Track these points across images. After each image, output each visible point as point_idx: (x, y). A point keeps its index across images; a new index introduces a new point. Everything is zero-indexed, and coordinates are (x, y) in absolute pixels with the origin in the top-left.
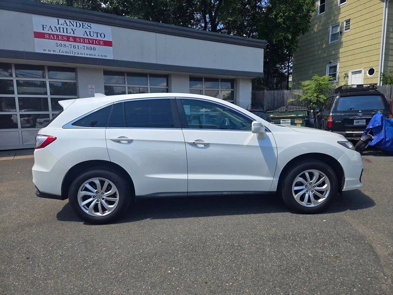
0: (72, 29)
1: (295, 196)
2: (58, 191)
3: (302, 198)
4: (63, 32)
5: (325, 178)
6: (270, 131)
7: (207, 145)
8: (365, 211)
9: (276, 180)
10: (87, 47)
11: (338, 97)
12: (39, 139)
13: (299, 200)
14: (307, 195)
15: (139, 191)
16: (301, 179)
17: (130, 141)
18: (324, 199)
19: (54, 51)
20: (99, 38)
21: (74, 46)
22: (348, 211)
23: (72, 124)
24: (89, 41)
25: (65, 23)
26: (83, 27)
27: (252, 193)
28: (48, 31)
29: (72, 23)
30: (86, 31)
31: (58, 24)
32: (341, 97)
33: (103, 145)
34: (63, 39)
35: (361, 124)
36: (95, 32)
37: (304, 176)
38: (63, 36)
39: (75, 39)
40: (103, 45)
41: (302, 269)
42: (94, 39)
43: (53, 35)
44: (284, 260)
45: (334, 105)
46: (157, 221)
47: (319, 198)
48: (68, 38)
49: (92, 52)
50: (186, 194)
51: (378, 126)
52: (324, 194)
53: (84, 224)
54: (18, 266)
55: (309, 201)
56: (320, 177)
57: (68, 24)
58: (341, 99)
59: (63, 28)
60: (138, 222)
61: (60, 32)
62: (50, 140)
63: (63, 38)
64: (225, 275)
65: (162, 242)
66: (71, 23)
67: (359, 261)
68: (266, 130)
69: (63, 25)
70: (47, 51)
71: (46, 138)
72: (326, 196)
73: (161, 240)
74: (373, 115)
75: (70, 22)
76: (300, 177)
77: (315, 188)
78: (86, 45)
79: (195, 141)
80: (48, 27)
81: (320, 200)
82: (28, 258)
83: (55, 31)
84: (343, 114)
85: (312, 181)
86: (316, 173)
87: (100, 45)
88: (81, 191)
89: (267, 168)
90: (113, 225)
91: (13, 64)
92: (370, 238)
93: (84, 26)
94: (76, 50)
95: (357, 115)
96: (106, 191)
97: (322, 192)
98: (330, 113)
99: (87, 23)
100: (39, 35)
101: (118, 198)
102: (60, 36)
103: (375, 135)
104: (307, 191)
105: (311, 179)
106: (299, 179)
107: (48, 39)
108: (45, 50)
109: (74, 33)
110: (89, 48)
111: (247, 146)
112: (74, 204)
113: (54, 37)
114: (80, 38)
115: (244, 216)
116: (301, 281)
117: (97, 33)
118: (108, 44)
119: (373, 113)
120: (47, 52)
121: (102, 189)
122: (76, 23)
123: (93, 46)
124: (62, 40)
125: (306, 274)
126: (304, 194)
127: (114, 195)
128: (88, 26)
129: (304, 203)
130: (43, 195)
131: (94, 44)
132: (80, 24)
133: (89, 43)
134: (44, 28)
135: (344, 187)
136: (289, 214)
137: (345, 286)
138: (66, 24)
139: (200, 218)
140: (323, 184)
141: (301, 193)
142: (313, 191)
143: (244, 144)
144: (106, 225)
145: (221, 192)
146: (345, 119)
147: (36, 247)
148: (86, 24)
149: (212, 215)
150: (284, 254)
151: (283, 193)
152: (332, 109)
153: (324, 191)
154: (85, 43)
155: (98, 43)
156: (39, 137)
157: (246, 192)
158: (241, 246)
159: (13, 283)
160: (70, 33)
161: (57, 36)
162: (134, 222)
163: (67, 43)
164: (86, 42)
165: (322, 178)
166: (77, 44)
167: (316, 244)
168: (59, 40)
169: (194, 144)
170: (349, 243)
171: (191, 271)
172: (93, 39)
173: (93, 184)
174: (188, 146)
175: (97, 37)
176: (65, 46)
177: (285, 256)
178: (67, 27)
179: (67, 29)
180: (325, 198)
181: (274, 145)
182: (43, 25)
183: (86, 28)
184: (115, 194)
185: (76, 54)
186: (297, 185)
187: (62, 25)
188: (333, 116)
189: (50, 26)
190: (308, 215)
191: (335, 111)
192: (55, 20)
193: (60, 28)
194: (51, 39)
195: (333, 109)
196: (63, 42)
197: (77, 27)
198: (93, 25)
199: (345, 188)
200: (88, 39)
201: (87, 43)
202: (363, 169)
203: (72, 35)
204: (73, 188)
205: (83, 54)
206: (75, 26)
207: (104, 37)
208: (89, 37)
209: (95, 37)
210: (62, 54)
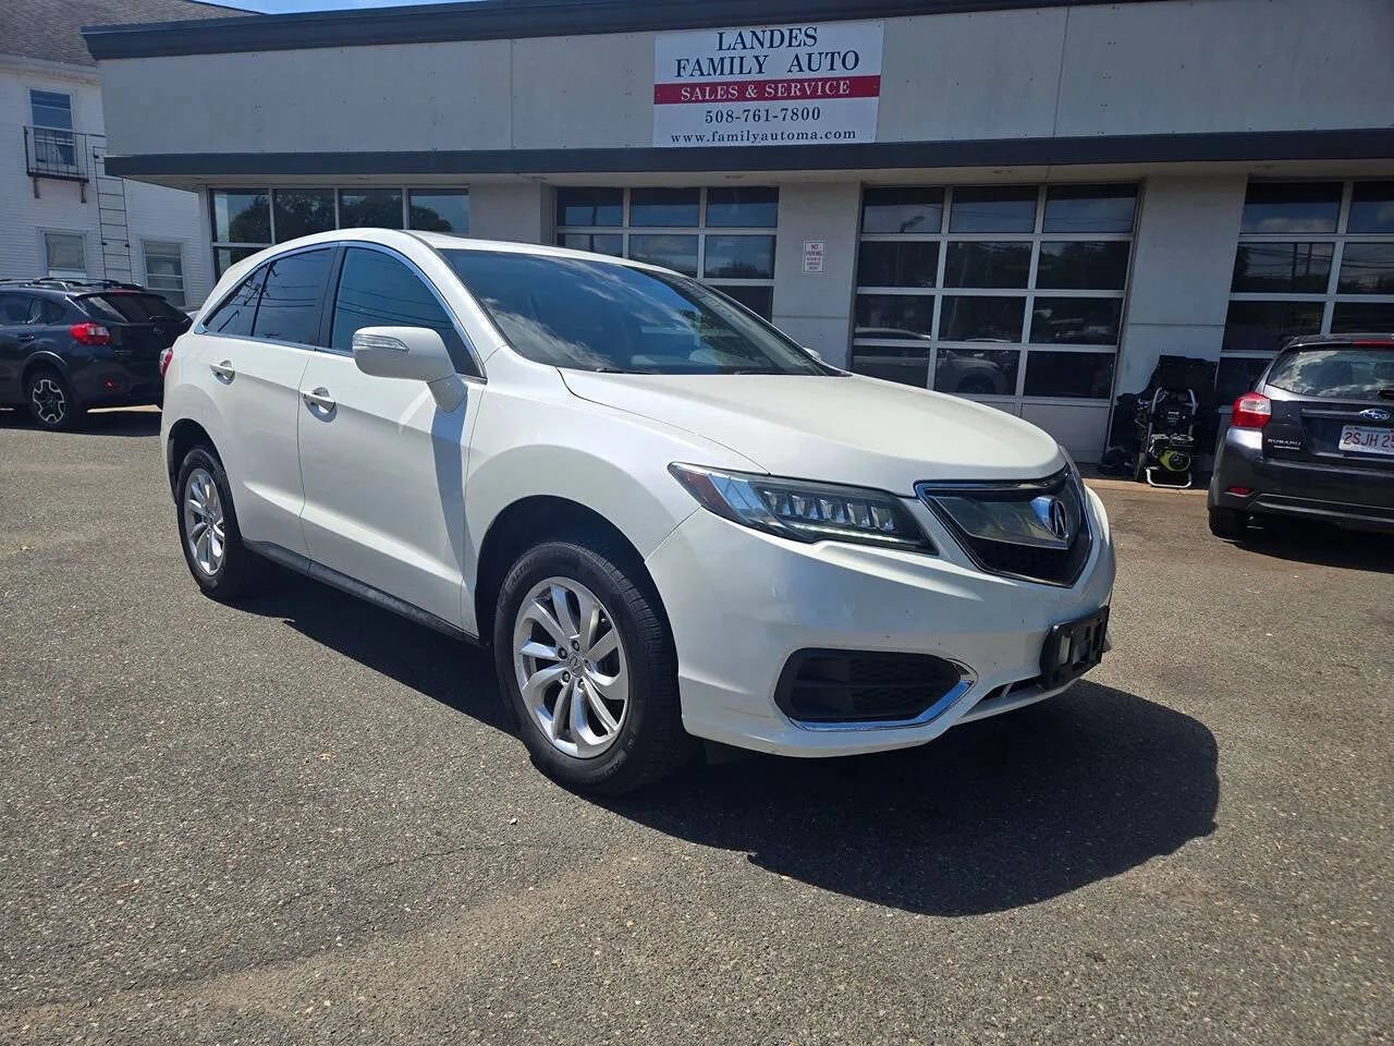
0: (757, 58)
1: (524, 685)
4: (731, 73)
7: (331, 411)
10: (795, 111)
19: (700, 138)
20: (840, 72)
21: (757, 112)
24: (803, 90)
25: (739, 40)
26: (790, 45)
28: (692, 75)
29: (761, 35)
30: (797, 57)
31: (721, 49)
34: (728, 96)
38: (728, 84)
39: (763, 90)
40: (846, 96)
42: (821, 80)
43: (702, 86)
48: (741, 91)
49: (808, 126)
57: (748, 44)
59: (732, 59)
61: (722, 73)
63: (727, 92)
66: (757, 37)
69: (734, 49)
70: (682, 139)
75: (754, 33)
78: (790, 104)
80: (693, 62)
83: (709, 74)
85: (579, 635)
87: (836, 95)
93: (796, 37)
94: (760, 127)
99: (802, 27)
100: (667, 95)
102: (719, 88)
104: (567, 677)
107: (690, 101)
108: (676, 139)
109: (760, 72)
110: (800, 113)
113: (703, 94)
114: (776, 82)
117: (833, 54)
118: (866, 87)
120: (682, 144)
122: (772, 32)
123: (811, 104)
124: (724, 101)
128: (807, 35)
129: (549, 727)
131: (818, 97)
132: (782, 33)
133: (804, 96)
134: (682, 70)
138: (743, 42)
148: (800, 30)
154: (789, 97)
155: (833, 89)
160: (750, 72)
161: (714, 87)
163: (737, 107)
164: (793, 94)
166: (764, 105)
168: (716, 100)
172: (817, 80)
175: (832, 68)
176: (731, 119)
178: (744, 53)
182: (679, 62)
183: (800, 45)
185: (759, 138)
187: (729, 48)
189: (698, 61)
192: (711, 36)
193: (722, 59)
194: (697, 101)
196: (725, 107)
198: (823, 30)
200: (802, 81)
201: (797, 98)
203: (755, 76)
205: (779, 137)
206: (767, 44)
207: (856, 65)
208: (807, 74)
209: (824, 73)
210: (722, 144)
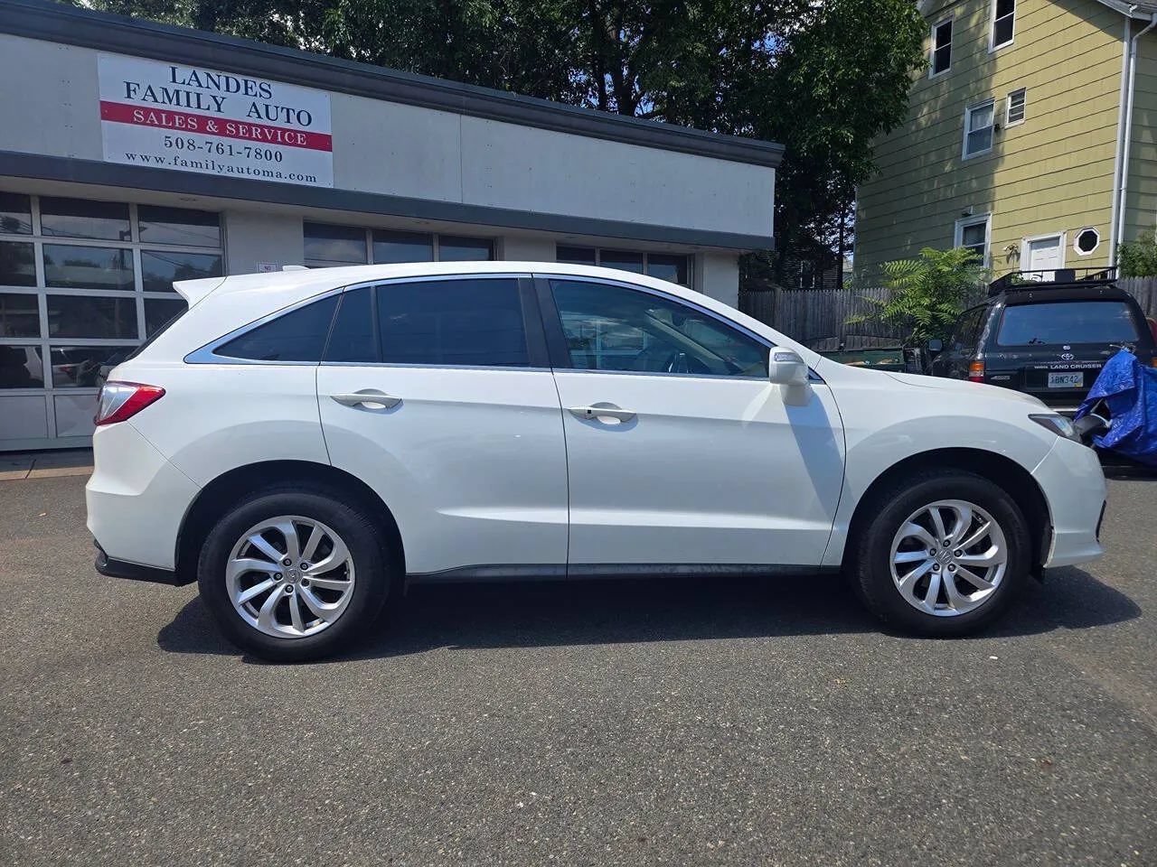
0: (214, 97)
1: (900, 583)
2: (166, 557)
3: (920, 589)
4: (188, 105)
5: (989, 525)
6: (821, 380)
7: (628, 420)
8: (1114, 630)
9: (841, 530)
10: (258, 151)
11: (999, 306)
12: (111, 396)
13: (912, 593)
14: (935, 579)
15: (418, 560)
16: (917, 530)
17: (393, 405)
18: (988, 591)
19: (159, 160)
20: (294, 125)
21: (220, 146)
22: (1061, 630)
23: (215, 352)
24: (263, 133)
25: (194, 78)
26: (247, 93)
27: (765, 569)
28: (144, 99)
29: (216, 79)
30: (254, 104)
31: (174, 81)
32: (1009, 304)
33: (308, 414)
34: (186, 126)
35: (1069, 384)
36: (282, 108)
37: (925, 521)
38: (187, 116)
39: (222, 127)
40: (304, 147)
41: (944, 801)
42: (280, 129)
43: (158, 112)
44: (883, 774)
45: (988, 329)
46: (470, 655)
47: (974, 589)
48: (201, 124)
49: (272, 165)
50: (561, 572)
51: (1125, 391)
52: (988, 576)
53: (244, 661)
54: (33, 786)
55: (943, 597)
56: (974, 526)
57: (204, 84)
58: (1010, 311)
59: (188, 93)
60: (415, 657)
61: (178, 104)
62: (145, 398)
63: (186, 122)
64: (701, 817)
65: (492, 716)
66: (213, 80)
67: (1122, 777)
68: (810, 378)
69: (189, 84)
70: (138, 158)
71: (134, 390)
72: (995, 582)
73: (487, 709)
74: (1106, 358)
75: (208, 75)
76: (915, 521)
77: (961, 557)
78: (253, 144)
79: (593, 406)
80: (144, 88)
81: (977, 596)
82: (67, 761)
83: (164, 102)
84: (1015, 357)
85: (951, 536)
86: (965, 510)
87: (295, 145)
88: (239, 556)
89: (815, 493)
90: (336, 664)
91: (34, 196)
92: (1144, 709)
93: (251, 88)
94: (224, 160)
95: (1060, 359)
96: (316, 559)
97: (980, 571)
98: (975, 353)
99: (258, 81)
100: (114, 112)
101: (351, 582)
102: (177, 117)
103: (1115, 417)
104: (936, 567)
105: (948, 530)
106: (912, 529)
107: (144, 124)
108: (131, 156)
109: (219, 110)
110: (263, 153)
111: (752, 424)
112: (215, 596)
113: (160, 119)
114: (237, 123)
115: (741, 641)
116: (946, 837)
118: (320, 142)
119: (1106, 353)
120: (138, 162)
121: (301, 551)
122: (227, 78)
123: (273, 148)
124: (183, 129)
125: (959, 814)
126: (928, 576)
127: (339, 572)
128: (261, 88)
129: (927, 605)
130: (117, 569)
131: (279, 143)
132: (237, 82)
133: (265, 140)
134: (132, 93)
135: (1051, 557)
136: (878, 639)
137: (1091, 853)
138: (198, 80)
139: (604, 646)
140: (985, 544)
141: (916, 573)
142: (954, 567)
143: (743, 419)
144: (313, 666)
145: (669, 567)
146: (1021, 371)
147: (94, 727)
148: (256, 83)
149: (641, 640)
150: (879, 756)
151: (861, 574)
152: (982, 342)
153: (987, 568)
154: (250, 138)
155: (291, 138)
156: (112, 390)
157: (749, 569)
158: (741, 731)
159: (17, 836)
160: (208, 109)
161: (171, 115)
162: (399, 658)
163: (199, 138)
164: (254, 136)
165: (982, 525)
166: (226, 141)
167: (975, 724)
168: (173, 127)
169: (589, 417)
170: (1081, 722)
171: (591, 802)
172: (276, 129)
173: (275, 537)
174: (572, 422)
175: (288, 121)
176: (191, 147)
177: (886, 761)
178: (199, 90)
179: (198, 95)
180: (991, 586)
181: (834, 422)
182: (128, 84)
183: (256, 95)
184: (343, 567)
185: (225, 169)
186: (903, 548)
187: (184, 83)
188: (985, 362)
189: (150, 88)
190: (938, 642)
191: (992, 346)
192: (164, 68)
193: (177, 92)
194: (152, 124)
195: (986, 341)
196: (186, 136)
197: (228, 90)
198: (276, 87)
199: (1053, 559)
200: (262, 127)
201: (257, 139)
202: (1105, 502)
203: (213, 113)
204: (211, 546)
205: (245, 170)
206: (223, 86)
207: (310, 122)
208: (265, 122)
209: (281, 123)
210: (184, 169)
